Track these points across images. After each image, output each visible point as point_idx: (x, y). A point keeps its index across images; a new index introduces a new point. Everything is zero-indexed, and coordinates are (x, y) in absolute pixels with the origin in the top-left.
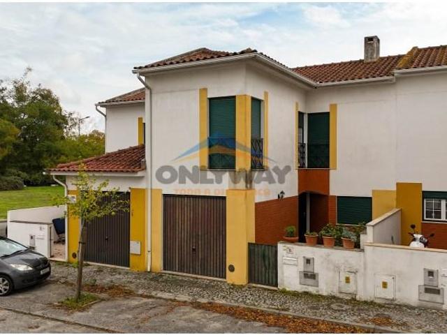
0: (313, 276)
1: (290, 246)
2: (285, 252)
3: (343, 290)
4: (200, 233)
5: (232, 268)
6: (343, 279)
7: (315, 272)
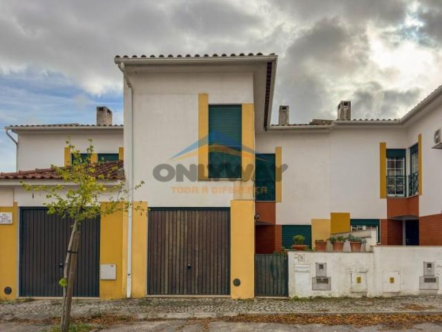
0: (326, 281)
1: (301, 253)
2: (296, 260)
3: (355, 290)
4: (197, 249)
5: (237, 283)
6: (355, 280)
7: (328, 276)
